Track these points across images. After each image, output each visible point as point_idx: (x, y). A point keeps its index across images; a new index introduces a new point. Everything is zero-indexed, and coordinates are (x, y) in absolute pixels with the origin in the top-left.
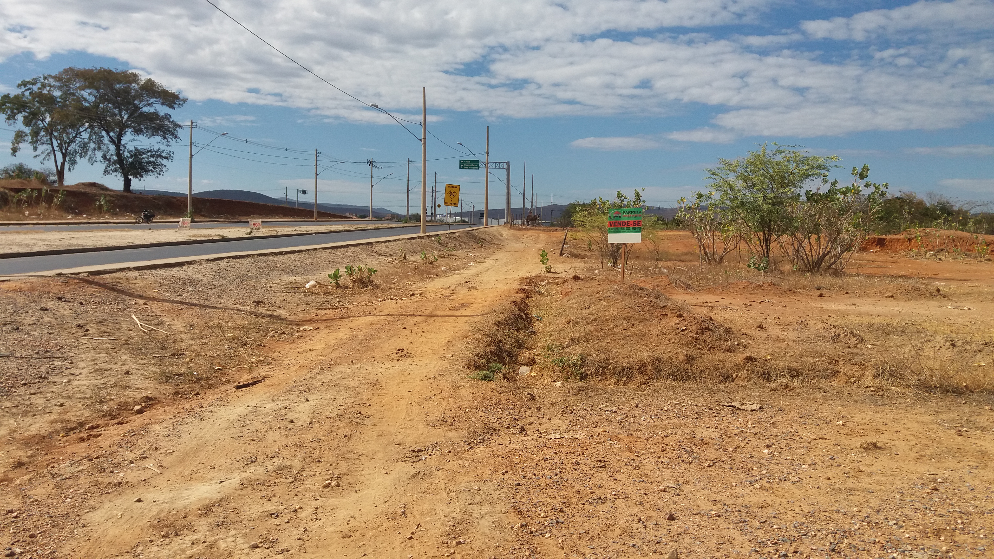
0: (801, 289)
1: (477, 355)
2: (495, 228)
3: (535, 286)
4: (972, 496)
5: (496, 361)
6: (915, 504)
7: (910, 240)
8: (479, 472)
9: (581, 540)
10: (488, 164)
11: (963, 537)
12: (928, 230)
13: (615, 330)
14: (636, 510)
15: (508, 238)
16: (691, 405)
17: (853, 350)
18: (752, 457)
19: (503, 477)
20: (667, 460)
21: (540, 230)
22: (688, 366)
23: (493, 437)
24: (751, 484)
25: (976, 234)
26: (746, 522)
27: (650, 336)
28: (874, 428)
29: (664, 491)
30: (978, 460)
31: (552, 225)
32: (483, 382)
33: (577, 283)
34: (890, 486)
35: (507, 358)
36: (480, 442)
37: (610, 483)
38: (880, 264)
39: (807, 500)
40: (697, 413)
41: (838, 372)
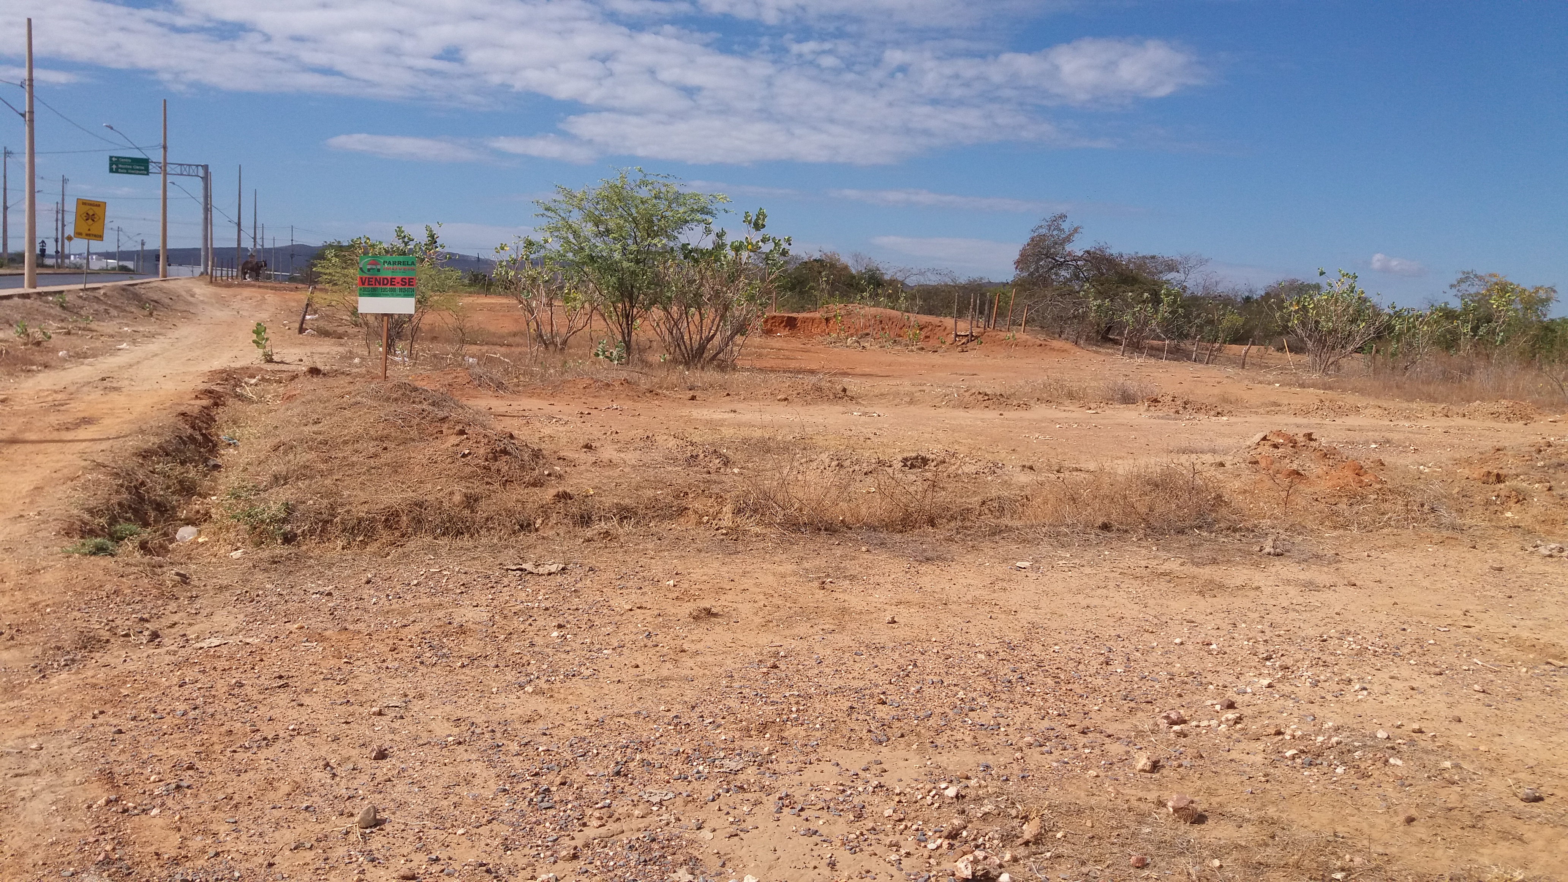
0: (667, 389)
1: (90, 511)
2: (180, 283)
3: (236, 386)
4: (817, 672)
5: (128, 520)
6: (744, 691)
7: (827, 320)
8: (48, 719)
9: (217, 811)
10: (165, 166)
11: (794, 731)
12: (850, 306)
13: (354, 459)
14: (324, 750)
15: (206, 300)
16: (458, 572)
17: (714, 477)
18: (532, 645)
19: (94, 721)
20: (396, 664)
21: (267, 287)
22: (466, 512)
23: (92, 655)
24: (522, 687)
25: (907, 314)
26: (498, 746)
27: (411, 467)
28: (716, 586)
29: (380, 713)
30: (836, 621)
31: (292, 279)
32: (92, 558)
33: (315, 380)
34: (717, 669)
35: (152, 514)
36: (66, 665)
37: (290, 712)
38: (787, 353)
39: (599, 702)
40: (463, 585)
41: (686, 508)
